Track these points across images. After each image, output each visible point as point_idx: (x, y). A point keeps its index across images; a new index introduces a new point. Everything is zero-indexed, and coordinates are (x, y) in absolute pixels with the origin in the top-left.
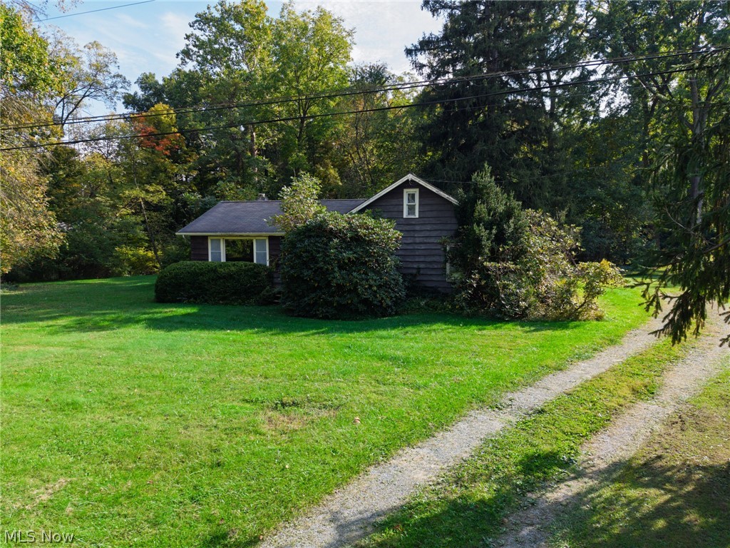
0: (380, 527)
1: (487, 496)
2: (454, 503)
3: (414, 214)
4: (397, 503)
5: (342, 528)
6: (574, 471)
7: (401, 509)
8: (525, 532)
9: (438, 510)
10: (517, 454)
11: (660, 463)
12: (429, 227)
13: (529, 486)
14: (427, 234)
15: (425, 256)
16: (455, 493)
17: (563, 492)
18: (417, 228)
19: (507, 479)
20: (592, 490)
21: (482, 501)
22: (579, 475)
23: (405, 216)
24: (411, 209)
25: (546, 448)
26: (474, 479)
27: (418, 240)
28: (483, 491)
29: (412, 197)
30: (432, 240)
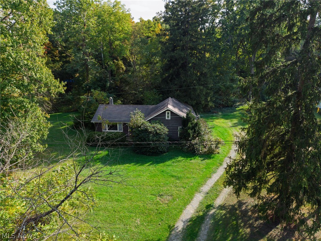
0: (189, 221)
1: (202, 214)
2: (198, 216)
3: (169, 118)
4: (190, 217)
5: (184, 222)
6: (213, 207)
7: (191, 218)
8: (208, 219)
9: (196, 218)
10: (205, 205)
11: (226, 205)
12: (173, 122)
13: (208, 211)
14: (173, 124)
15: (172, 130)
16: (197, 214)
17: (212, 212)
18: (170, 122)
19: (204, 211)
20: (216, 211)
21: (201, 215)
22: (214, 208)
23: (166, 119)
24: (168, 116)
25: (209, 203)
26: (199, 211)
27: (170, 125)
28: (201, 214)
29: (168, 113)
30: (174, 126)
